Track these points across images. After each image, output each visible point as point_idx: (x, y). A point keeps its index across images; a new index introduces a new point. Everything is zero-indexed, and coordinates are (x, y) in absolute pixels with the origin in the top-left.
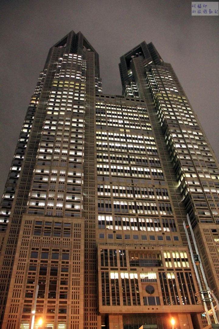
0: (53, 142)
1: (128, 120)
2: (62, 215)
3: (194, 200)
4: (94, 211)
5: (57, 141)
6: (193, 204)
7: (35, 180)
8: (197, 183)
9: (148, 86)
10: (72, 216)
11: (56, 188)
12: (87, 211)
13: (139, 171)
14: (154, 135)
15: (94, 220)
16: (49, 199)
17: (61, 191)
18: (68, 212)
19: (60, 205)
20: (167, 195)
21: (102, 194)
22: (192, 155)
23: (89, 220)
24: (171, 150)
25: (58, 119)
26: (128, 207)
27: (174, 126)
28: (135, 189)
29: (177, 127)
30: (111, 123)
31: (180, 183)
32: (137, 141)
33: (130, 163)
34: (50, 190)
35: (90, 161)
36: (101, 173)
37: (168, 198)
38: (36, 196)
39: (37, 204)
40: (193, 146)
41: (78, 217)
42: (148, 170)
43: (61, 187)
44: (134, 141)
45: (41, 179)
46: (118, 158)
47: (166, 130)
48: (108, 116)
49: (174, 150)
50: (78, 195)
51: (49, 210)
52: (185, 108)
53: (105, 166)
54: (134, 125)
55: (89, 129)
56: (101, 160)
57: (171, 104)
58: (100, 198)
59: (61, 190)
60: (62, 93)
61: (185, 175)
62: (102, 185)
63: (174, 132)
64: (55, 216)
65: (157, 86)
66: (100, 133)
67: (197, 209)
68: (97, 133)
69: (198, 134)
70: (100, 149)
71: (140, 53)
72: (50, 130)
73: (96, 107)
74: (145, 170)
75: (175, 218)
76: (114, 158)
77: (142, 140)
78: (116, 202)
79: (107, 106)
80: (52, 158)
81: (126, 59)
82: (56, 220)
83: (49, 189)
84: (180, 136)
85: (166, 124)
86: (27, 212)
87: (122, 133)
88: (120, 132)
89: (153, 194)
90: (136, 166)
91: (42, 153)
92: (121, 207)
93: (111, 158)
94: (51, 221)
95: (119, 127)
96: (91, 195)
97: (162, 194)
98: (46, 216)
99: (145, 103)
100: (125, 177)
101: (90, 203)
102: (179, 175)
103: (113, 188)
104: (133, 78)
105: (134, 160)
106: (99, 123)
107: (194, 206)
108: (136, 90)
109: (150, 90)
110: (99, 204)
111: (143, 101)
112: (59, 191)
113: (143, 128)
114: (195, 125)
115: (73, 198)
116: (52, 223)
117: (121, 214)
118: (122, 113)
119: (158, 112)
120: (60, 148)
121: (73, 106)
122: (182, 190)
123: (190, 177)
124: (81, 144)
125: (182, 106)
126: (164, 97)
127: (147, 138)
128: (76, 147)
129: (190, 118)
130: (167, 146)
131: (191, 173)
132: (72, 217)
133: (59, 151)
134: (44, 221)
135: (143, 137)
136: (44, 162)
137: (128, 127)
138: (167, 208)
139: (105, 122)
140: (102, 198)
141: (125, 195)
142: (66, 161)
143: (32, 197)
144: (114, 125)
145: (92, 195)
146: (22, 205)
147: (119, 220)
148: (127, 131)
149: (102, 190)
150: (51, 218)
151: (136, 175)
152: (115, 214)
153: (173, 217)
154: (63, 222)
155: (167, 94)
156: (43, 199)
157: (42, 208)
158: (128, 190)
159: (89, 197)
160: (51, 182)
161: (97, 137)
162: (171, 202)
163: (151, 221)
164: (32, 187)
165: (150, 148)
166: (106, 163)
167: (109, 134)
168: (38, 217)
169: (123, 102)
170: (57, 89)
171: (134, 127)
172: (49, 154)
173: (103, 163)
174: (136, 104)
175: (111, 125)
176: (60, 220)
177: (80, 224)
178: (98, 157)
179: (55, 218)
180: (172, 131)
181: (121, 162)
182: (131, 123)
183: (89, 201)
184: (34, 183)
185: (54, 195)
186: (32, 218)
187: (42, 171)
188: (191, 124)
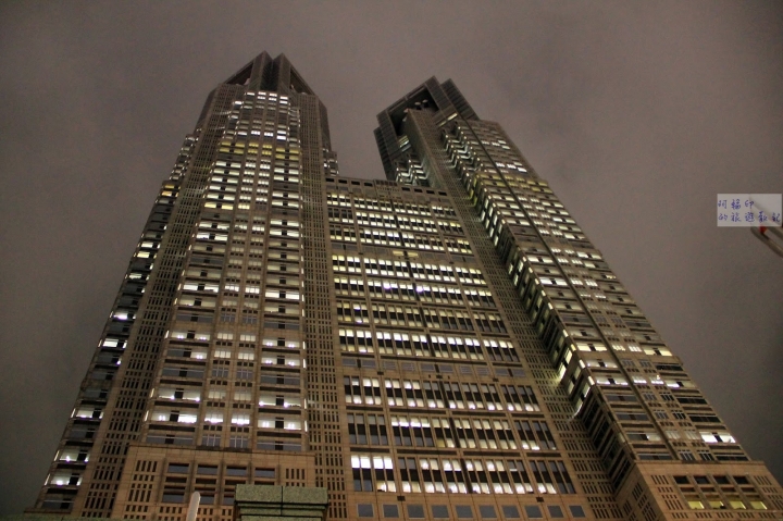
0: (220, 268)
1: (412, 231)
2: (249, 446)
3: (613, 406)
4: (338, 445)
5: (230, 266)
6: (610, 414)
7: (169, 358)
8: (610, 365)
9: (453, 163)
10: (279, 448)
11: (230, 375)
12: (317, 444)
13: (452, 345)
14: (481, 265)
15: (339, 468)
16: (209, 404)
17: (244, 384)
18: (265, 438)
19: (241, 421)
20: (535, 402)
21: (357, 400)
22: (584, 302)
23: (326, 467)
24: (528, 294)
25: (231, 218)
26: (434, 433)
27: (529, 240)
28: (447, 388)
29: (537, 241)
30: (369, 237)
31: (563, 370)
32: (438, 278)
33: (425, 326)
34: (212, 382)
35: (321, 320)
36: (351, 349)
37: (537, 409)
38: (172, 397)
39: (174, 418)
40: (584, 282)
41: (296, 452)
42: (477, 343)
43: (245, 374)
44: (431, 277)
45: (188, 354)
46: (393, 316)
47: (509, 250)
48: (360, 222)
49: (538, 292)
50: (292, 394)
51: (209, 432)
52: (549, 204)
53: (360, 334)
54: (427, 243)
55: (314, 249)
56: (348, 319)
57: (514, 196)
58: (355, 412)
59: (244, 381)
60: (243, 165)
61: (576, 346)
62: (357, 378)
63: (533, 252)
64: (226, 450)
65: (475, 160)
66: (341, 258)
67: (624, 425)
68: (335, 258)
69: (590, 256)
70: (345, 293)
71: (425, 101)
72: (211, 243)
73: (329, 203)
74: (469, 342)
75: (564, 456)
76: (384, 315)
77: (451, 274)
78: (398, 421)
79: (356, 202)
80: (218, 304)
81: (392, 117)
82: (231, 458)
83: (209, 380)
84: (547, 261)
85: (509, 235)
86: (144, 440)
87: (399, 259)
88: (393, 258)
89: (498, 400)
90: (445, 333)
91: (189, 293)
92: (412, 433)
93: (376, 314)
94: (215, 462)
95: (388, 246)
96: (326, 403)
97: (521, 399)
98: (200, 448)
99: (449, 197)
100: (417, 359)
101: (327, 423)
102: (558, 349)
103: (388, 385)
104: (414, 151)
105: (436, 319)
106: (339, 238)
107: (613, 420)
108: (424, 175)
109: (458, 172)
110: (351, 426)
111: (444, 194)
112: (237, 384)
113: (450, 250)
114: (581, 238)
115: (280, 402)
116: (219, 468)
117: (416, 452)
118: (396, 217)
119: (484, 214)
120: (238, 281)
121: (270, 192)
122: (572, 387)
123: (589, 350)
124: (297, 275)
125: (541, 200)
126: (494, 181)
127: (464, 271)
128: (283, 282)
129: (564, 223)
130: (517, 288)
131: (591, 342)
132: (277, 452)
133: (237, 289)
134: (194, 462)
135: (454, 269)
136: (195, 316)
137: (413, 246)
138: (540, 433)
139: (353, 235)
140: (358, 411)
141: (420, 404)
142: (256, 312)
143: (158, 399)
144: (377, 242)
145: (330, 403)
146: (129, 427)
147: (410, 465)
148: (411, 254)
149: (357, 390)
150: (215, 454)
151: (446, 355)
152: (399, 451)
153: (559, 455)
154: (250, 464)
155: (501, 175)
156: (192, 406)
157: (190, 428)
158: (427, 391)
159: (321, 409)
160: (215, 362)
161: (336, 268)
162: (548, 418)
163: (501, 468)
164: (160, 373)
165: (474, 293)
166: (364, 327)
167: (366, 261)
168: (177, 452)
169: (395, 195)
170: (229, 158)
171: (428, 247)
172: (211, 295)
173: (354, 326)
174: (427, 199)
175: (369, 241)
176: (243, 460)
177: (303, 471)
178: (340, 311)
179: (226, 453)
180: (525, 249)
181: (402, 323)
182: (418, 238)
183: (322, 418)
184: (167, 364)
185: (224, 394)
186: (158, 455)
187: (191, 336)
188: (568, 236)
